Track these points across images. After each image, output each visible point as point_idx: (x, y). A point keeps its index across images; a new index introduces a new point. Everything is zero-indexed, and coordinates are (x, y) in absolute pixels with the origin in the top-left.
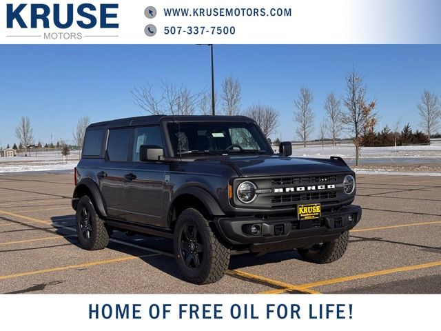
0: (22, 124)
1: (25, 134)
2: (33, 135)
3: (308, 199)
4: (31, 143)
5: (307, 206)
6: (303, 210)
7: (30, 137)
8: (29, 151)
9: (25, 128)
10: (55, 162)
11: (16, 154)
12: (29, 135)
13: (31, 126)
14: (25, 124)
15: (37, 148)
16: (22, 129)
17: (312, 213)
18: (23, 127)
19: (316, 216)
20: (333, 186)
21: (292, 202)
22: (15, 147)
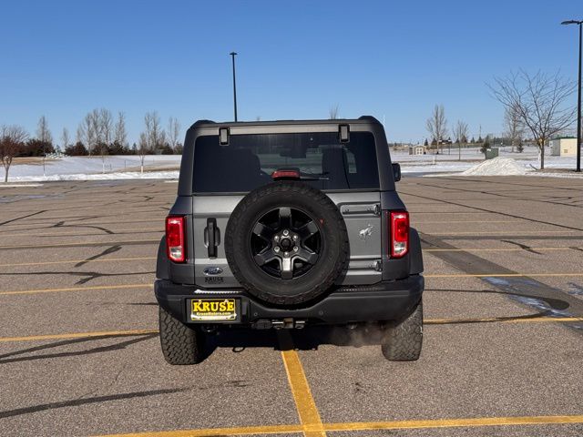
0: (435, 114)
1: (437, 126)
2: (447, 128)
4: (445, 138)
7: (444, 130)
8: (441, 148)
9: (439, 119)
11: (426, 151)
12: (442, 127)
14: (439, 115)
15: (446, 144)
16: (434, 119)
18: (436, 118)
22: (426, 144)
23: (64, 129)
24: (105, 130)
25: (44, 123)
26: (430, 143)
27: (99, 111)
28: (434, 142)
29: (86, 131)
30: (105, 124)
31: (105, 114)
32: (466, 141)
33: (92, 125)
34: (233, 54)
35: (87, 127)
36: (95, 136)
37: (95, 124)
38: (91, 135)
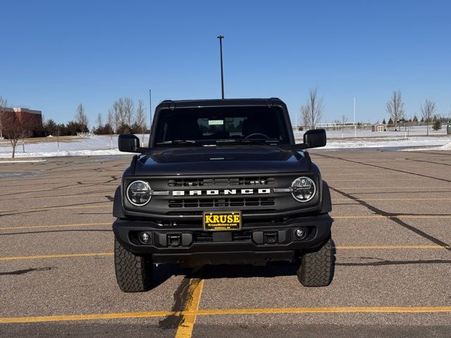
0: (393, 98)
1: (395, 109)
2: (403, 109)
3: (227, 205)
4: (401, 117)
5: (219, 215)
6: (212, 219)
7: (401, 111)
8: (399, 126)
9: (396, 103)
10: (397, 138)
11: (386, 128)
12: (399, 109)
13: (403, 100)
15: (404, 122)
16: (393, 103)
17: (226, 223)
18: (395, 101)
19: (232, 227)
20: (268, 191)
21: (199, 208)
22: (384, 123)
23: (99, 114)
24: (128, 114)
25: (81, 109)
26: (387, 122)
27: (124, 100)
28: (390, 121)
29: (114, 115)
30: (128, 110)
31: (128, 102)
32: (417, 120)
33: (118, 111)
34: (221, 38)
35: (114, 112)
36: (121, 119)
37: (120, 109)
38: (117, 119)
